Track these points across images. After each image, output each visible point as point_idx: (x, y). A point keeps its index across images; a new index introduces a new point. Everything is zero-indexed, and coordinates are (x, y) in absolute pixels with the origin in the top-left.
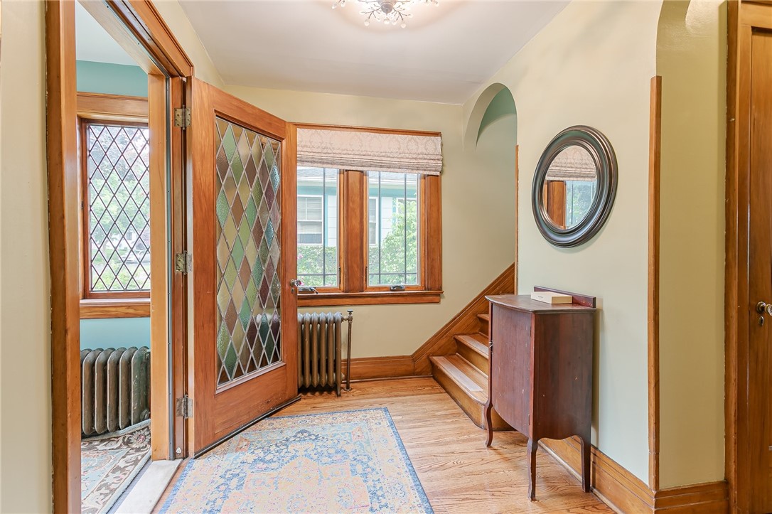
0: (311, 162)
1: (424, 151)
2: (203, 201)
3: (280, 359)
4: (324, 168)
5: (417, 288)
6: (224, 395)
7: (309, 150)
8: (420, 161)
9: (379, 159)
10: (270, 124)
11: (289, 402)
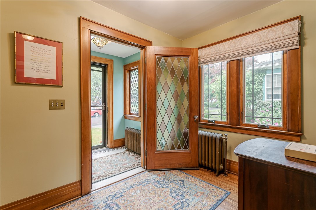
0: (211, 61)
1: (281, 35)
2: (151, 86)
3: (189, 149)
4: (221, 62)
5: (280, 128)
6: (159, 154)
7: (209, 56)
8: (276, 43)
9: (245, 50)
10: (182, 52)
11: (193, 168)
